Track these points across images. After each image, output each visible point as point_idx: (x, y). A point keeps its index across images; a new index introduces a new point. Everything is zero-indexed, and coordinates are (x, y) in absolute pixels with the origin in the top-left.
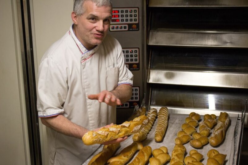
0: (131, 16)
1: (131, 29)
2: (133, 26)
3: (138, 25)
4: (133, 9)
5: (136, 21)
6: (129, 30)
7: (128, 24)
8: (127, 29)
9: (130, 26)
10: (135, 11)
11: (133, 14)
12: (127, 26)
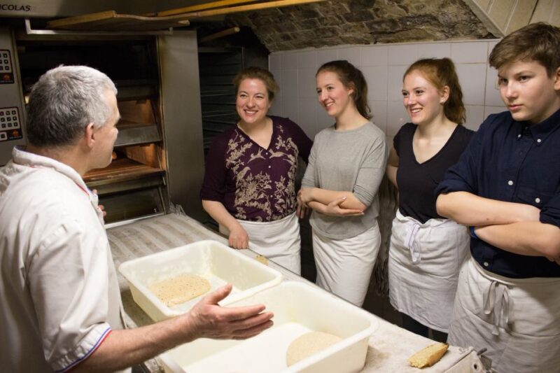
0: (9, 119)
1: (12, 138)
2: (14, 133)
3: (19, 131)
4: (11, 110)
5: (17, 125)
6: (8, 140)
7: (7, 131)
8: (6, 138)
9: (10, 133)
10: (14, 112)
11: (11, 116)
12: (5, 133)
